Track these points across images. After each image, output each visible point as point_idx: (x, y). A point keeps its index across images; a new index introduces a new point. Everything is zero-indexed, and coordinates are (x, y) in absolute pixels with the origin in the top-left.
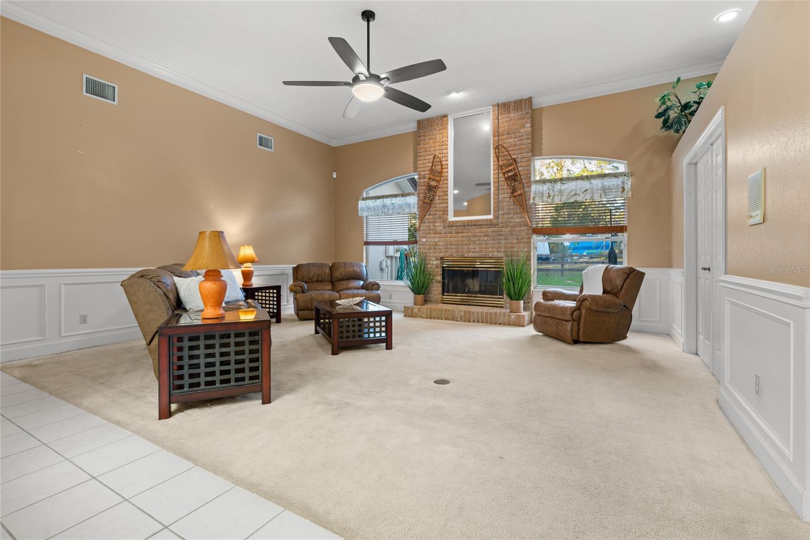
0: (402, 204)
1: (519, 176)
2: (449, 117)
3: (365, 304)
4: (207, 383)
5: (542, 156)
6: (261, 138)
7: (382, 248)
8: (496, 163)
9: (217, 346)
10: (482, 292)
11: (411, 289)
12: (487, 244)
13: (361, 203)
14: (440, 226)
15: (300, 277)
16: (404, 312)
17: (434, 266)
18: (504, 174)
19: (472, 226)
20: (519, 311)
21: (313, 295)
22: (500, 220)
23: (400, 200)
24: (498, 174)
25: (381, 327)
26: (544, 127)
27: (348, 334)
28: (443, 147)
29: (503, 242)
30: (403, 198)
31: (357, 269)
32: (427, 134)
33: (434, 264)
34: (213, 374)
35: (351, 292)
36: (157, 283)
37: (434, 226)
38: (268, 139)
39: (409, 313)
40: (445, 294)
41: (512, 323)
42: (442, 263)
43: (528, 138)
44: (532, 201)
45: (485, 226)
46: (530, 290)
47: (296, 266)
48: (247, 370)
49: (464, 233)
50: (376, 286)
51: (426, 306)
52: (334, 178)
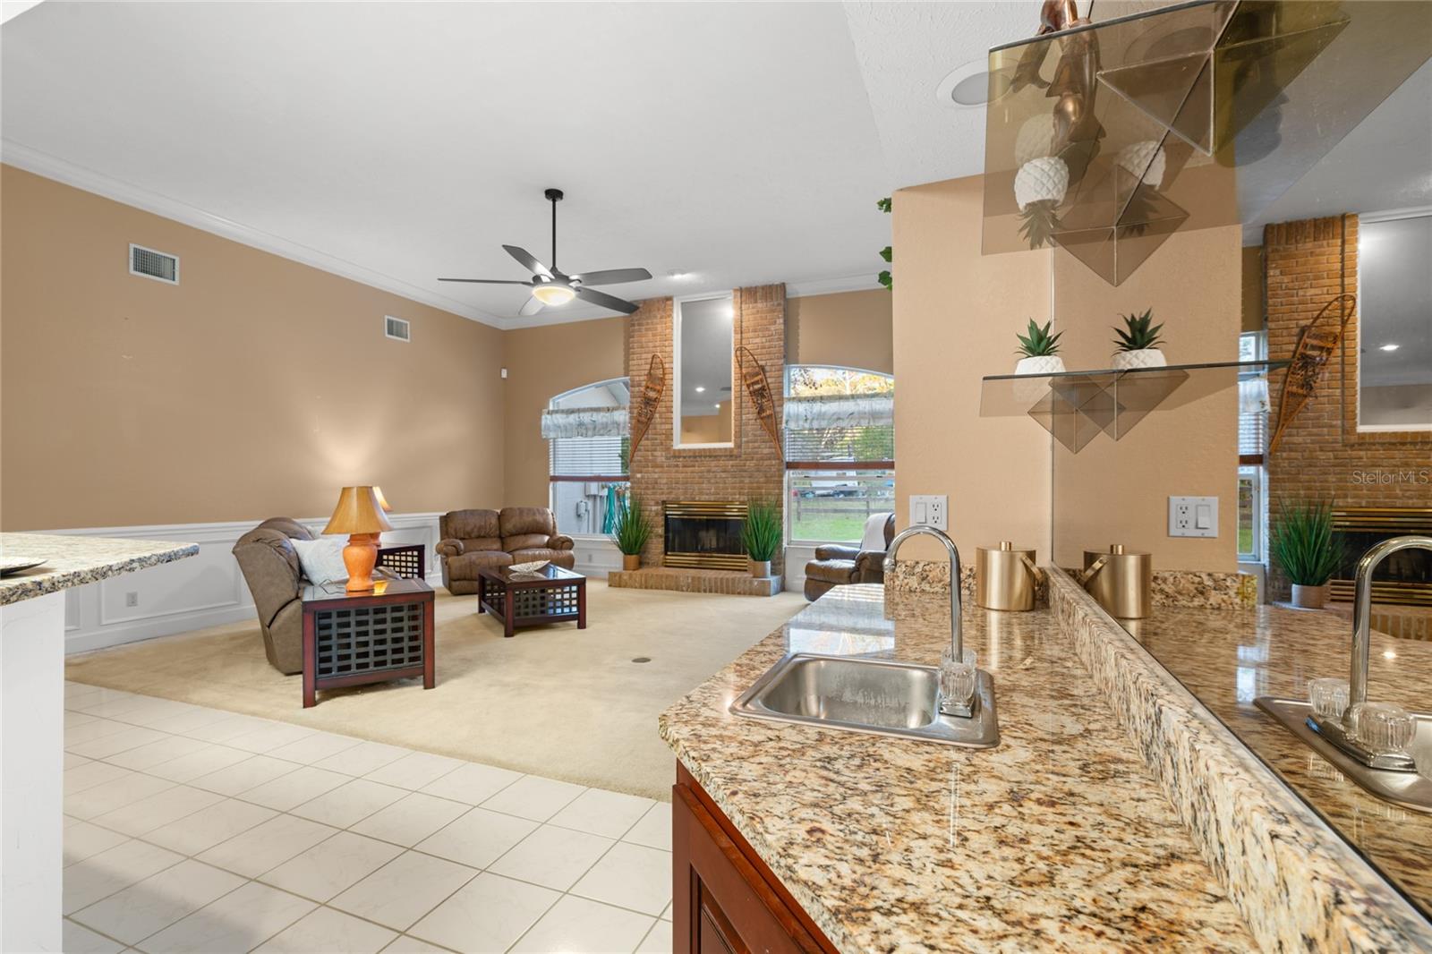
0: (607, 423)
1: (768, 391)
2: (675, 299)
3: (552, 570)
4: (359, 666)
5: (797, 363)
6: (390, 323)
7: (580, 485)
8: (738, 370)
9: (371, 623)
10: (719, 550)
11: (619, 546)
12: (725, 483)
13: (546, 418)
14: (662, 456)
15: (452, 531)
16: (609, 580)
17: (653, 514)
18: (748, 386)
19: (705, 457)
20: (764, 576)
21: (474, 558)
22: (743, 451)
23: (604, 416)
24: (741, 386)
25: (571, 599)
26: (801, 324)
27: (527, 610)
28: (667, 343)
29: (747, 480)
30: (607, 414)
31: (539, 518)
32: (644, 322)
33: (652, 510)
34: (366, 655)
35: (530, 552)
36: (277, 549)
37: (652, 455)
38: (401, 323)
39: (615, 581)
40: (669, 553)
41: (754, 592)
42: (665, 509)
43: (780, 339)
44: (784, 425)
45: (723, 458)
46: (781, 546)
47: (445, 514)
48: (406, 650)
49: (694, 466)
50: (567, 544)
51: (640, 571)
52: (504, 379)
